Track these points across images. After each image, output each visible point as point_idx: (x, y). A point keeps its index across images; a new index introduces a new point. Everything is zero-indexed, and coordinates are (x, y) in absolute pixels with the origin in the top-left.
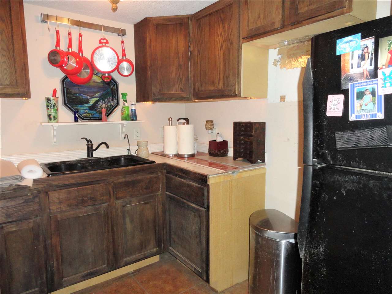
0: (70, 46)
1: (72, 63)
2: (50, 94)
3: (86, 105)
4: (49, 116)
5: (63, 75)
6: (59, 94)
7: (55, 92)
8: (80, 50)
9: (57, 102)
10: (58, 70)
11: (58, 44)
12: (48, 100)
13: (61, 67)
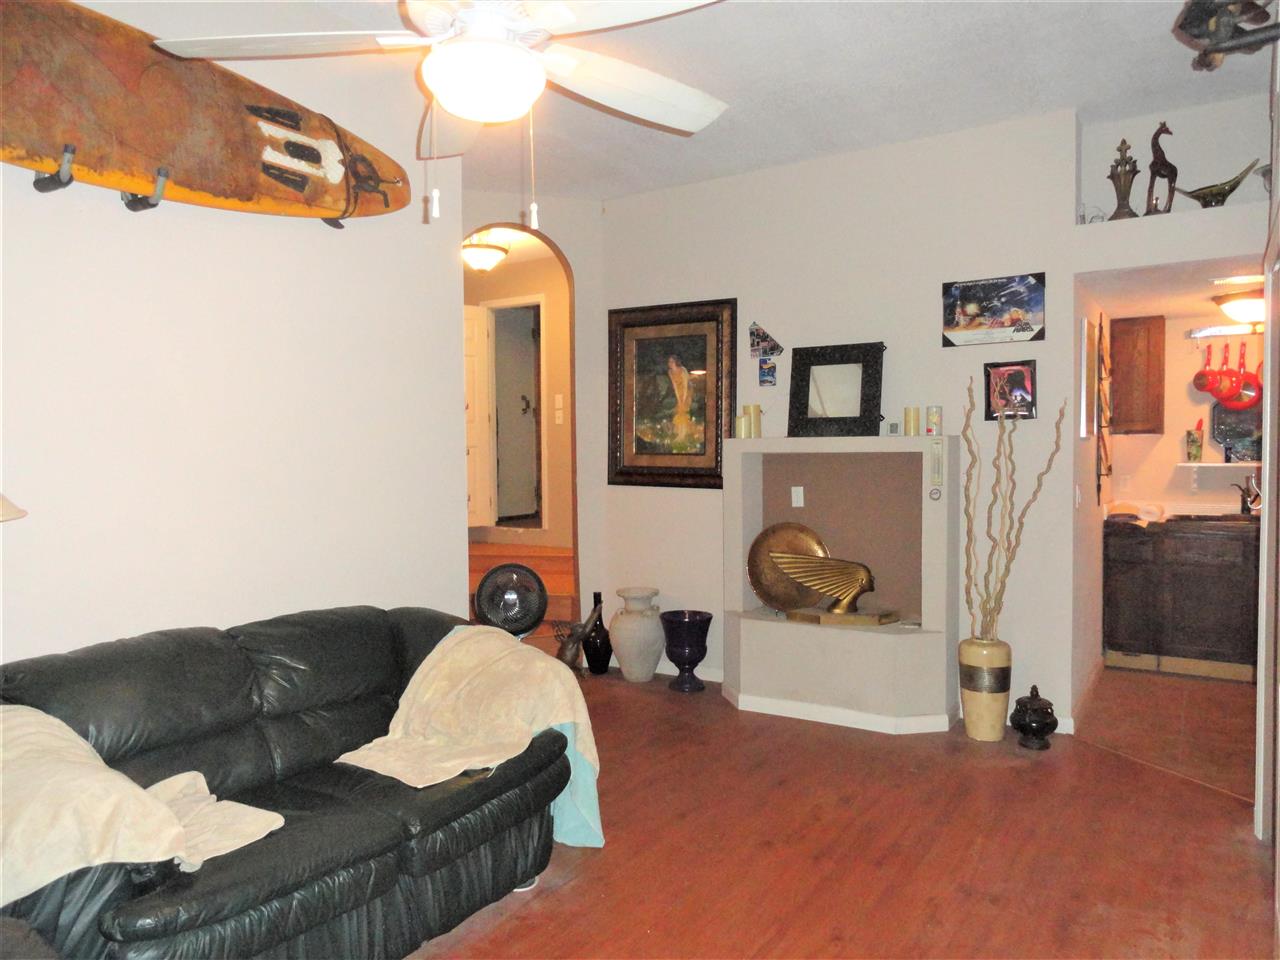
0: (1225, 361)
1: (1226, 384)
2: (1192, 427)
3: (1248, 439)
4: (1189, 454)
5: (1214, 400)
6: (1206, 427)
7: (1200, 424)
8: (1242, 365)
9: (1202, 437)
10: (1208, 395)
11: (1208, 362)
12: (1189, 434)
13: (1211, 391)
